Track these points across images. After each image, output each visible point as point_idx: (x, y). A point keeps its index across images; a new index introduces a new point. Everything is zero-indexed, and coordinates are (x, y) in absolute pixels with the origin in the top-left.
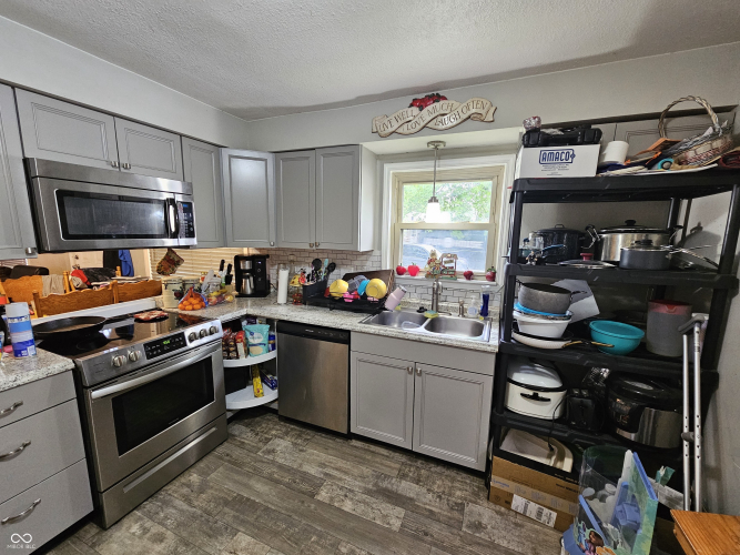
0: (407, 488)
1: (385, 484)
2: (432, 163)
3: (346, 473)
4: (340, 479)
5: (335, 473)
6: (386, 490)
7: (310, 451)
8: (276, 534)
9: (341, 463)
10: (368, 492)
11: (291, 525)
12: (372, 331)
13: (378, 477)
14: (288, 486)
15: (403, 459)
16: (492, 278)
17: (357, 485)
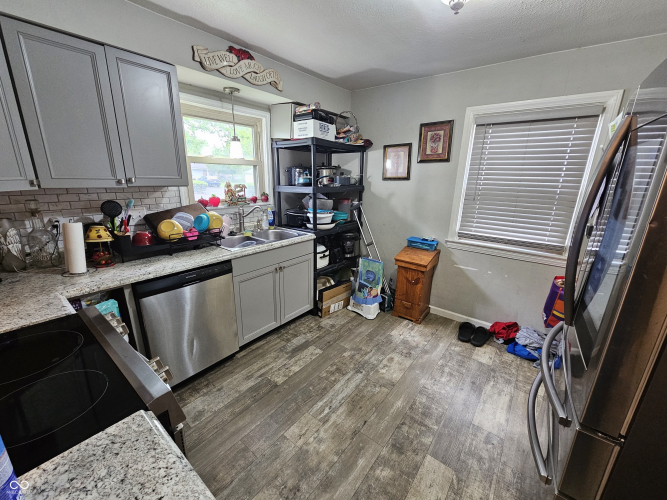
0: (297, 341)
1: (290, 349)
2: (230, 106)
3: (267, 365)
4: (271, 369)
5: (263, 371)
6: (293, 350)
7: (225, 384)
8: (298, 409)
9: (255, 367)
10: (290, 358)
11: (295, 400)
12: (251, 252)
13: (282, 351)
14: (255, 401)
15: (275, 336)
16: (266, 199)
17: (280, 362)
